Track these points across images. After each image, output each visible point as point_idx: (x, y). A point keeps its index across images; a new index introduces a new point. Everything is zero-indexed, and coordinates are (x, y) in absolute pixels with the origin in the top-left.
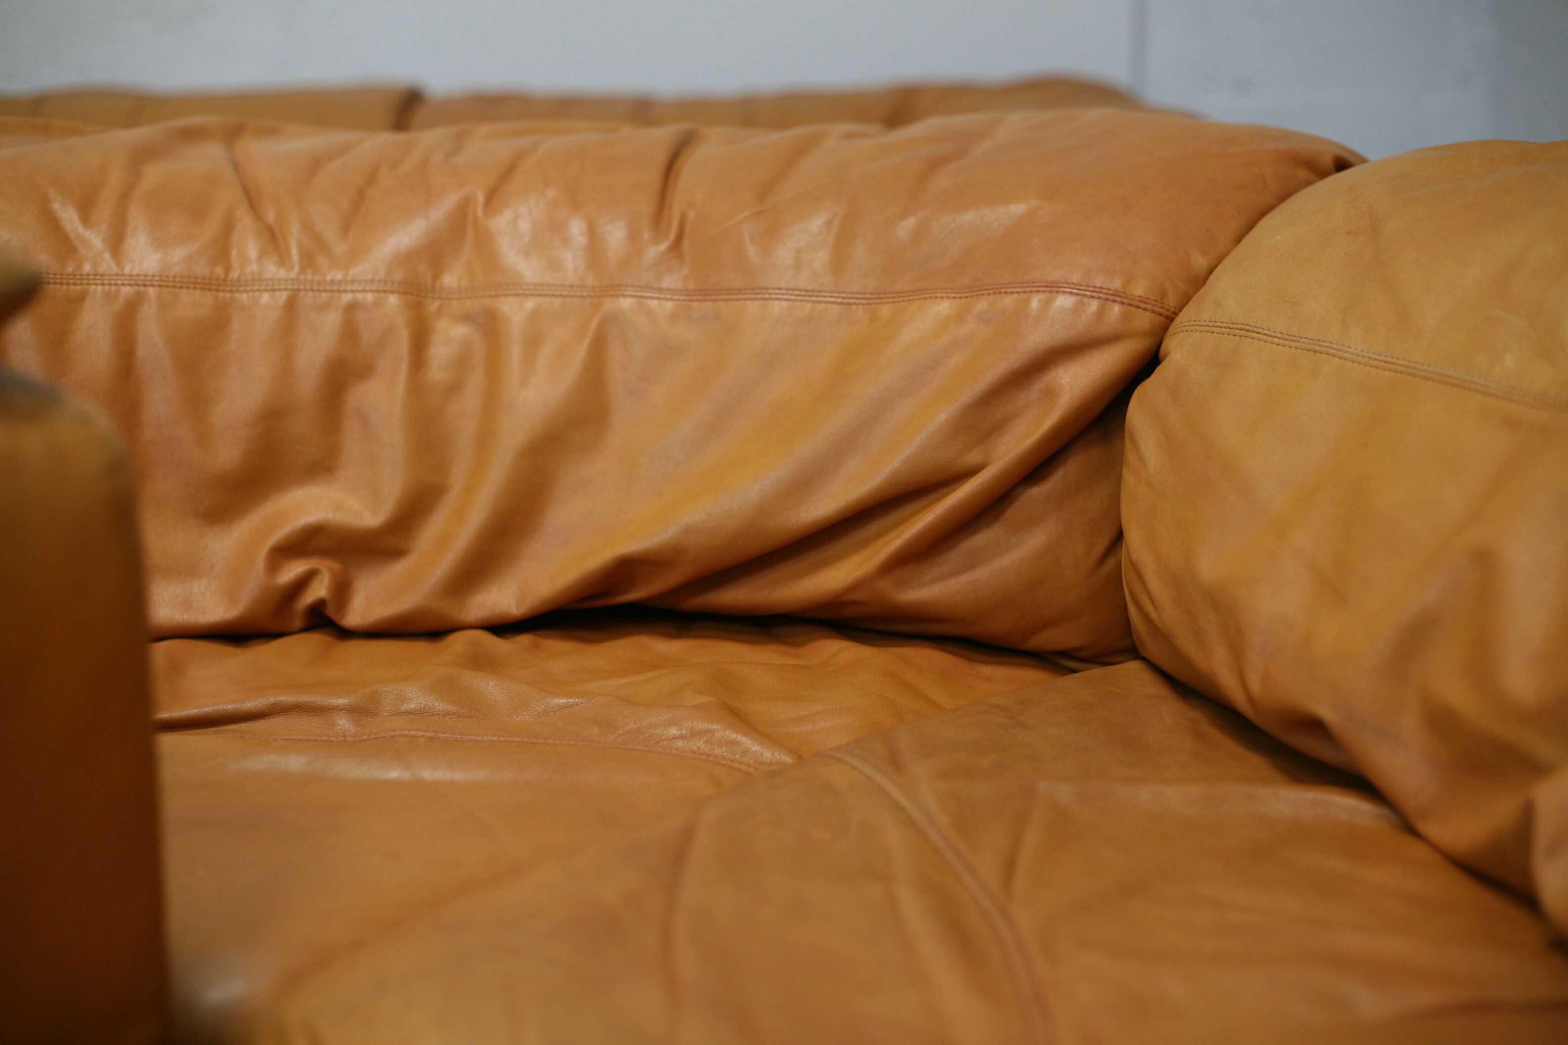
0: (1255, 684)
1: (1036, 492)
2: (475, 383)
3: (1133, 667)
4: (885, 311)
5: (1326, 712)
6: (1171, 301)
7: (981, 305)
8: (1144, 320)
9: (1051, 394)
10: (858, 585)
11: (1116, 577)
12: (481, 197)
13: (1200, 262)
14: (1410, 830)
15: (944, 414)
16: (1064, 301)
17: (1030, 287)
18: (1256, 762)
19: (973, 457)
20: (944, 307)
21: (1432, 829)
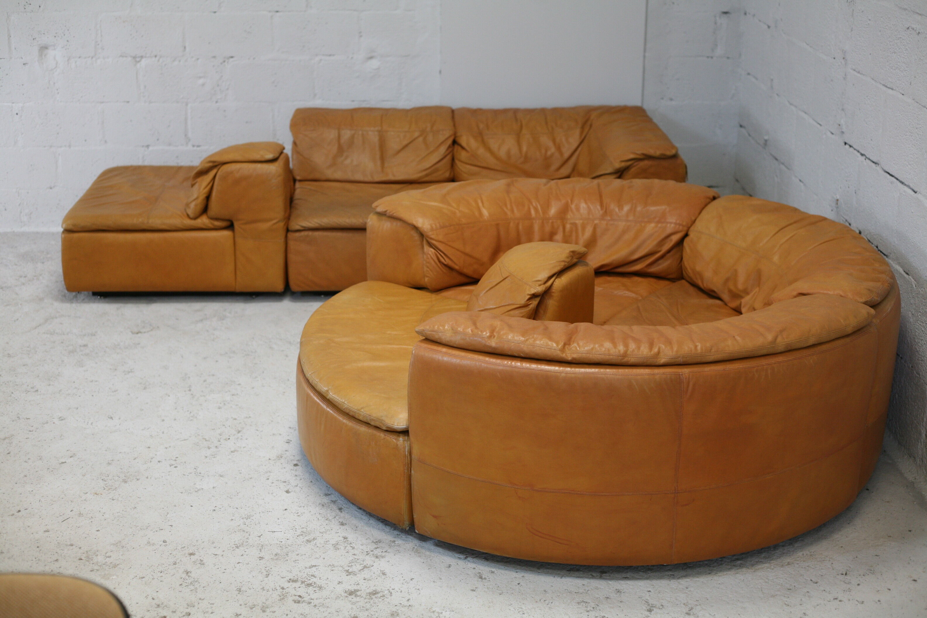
0: (705, 285)
1: (669, 255)
2: (574, 234)
3: (683, 281)
4: (643, 224)
5: (715, 290)
6: (689, 225)
7: (660, 225)
8: (685, 229)
9: (671, 240)
10: (641, 269)
11: (681, 266)
12: (570, 201)
13: (693, 218)
14: (726, 304)
15: (655, 243)
16: (673, 225)
17: (668, 223)
18: (704, 296)
19: (659, 249)
20: (653, 225)
21: (729, 305)
